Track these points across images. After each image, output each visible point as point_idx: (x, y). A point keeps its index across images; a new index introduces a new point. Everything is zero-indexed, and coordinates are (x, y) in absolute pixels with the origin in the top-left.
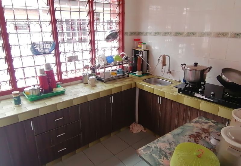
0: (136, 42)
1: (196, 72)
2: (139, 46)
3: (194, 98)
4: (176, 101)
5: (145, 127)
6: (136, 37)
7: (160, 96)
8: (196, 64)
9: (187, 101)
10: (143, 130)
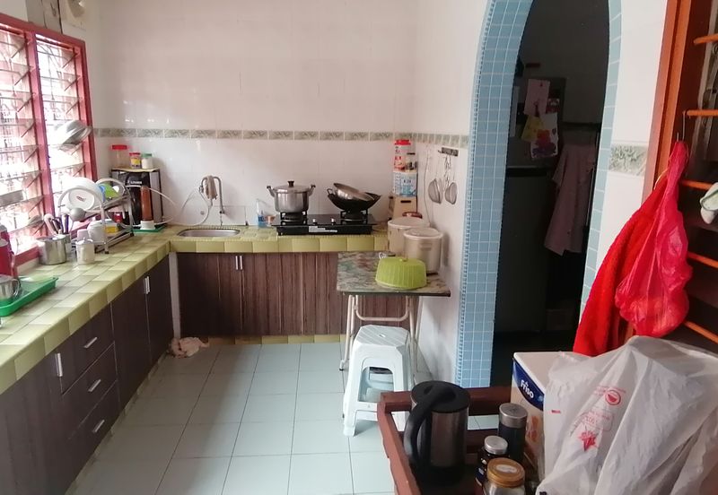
0: (118, 153)
1: (296, 196)
2: (133, 162)
3: (308, 236)
4: (276, 251)
5: (204, 338)
6: (116, 141)
7: (238, 254)
8: (291, 184)
9: (297, 244)
10: (203, 345)
